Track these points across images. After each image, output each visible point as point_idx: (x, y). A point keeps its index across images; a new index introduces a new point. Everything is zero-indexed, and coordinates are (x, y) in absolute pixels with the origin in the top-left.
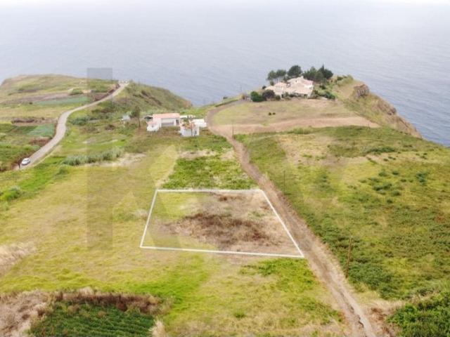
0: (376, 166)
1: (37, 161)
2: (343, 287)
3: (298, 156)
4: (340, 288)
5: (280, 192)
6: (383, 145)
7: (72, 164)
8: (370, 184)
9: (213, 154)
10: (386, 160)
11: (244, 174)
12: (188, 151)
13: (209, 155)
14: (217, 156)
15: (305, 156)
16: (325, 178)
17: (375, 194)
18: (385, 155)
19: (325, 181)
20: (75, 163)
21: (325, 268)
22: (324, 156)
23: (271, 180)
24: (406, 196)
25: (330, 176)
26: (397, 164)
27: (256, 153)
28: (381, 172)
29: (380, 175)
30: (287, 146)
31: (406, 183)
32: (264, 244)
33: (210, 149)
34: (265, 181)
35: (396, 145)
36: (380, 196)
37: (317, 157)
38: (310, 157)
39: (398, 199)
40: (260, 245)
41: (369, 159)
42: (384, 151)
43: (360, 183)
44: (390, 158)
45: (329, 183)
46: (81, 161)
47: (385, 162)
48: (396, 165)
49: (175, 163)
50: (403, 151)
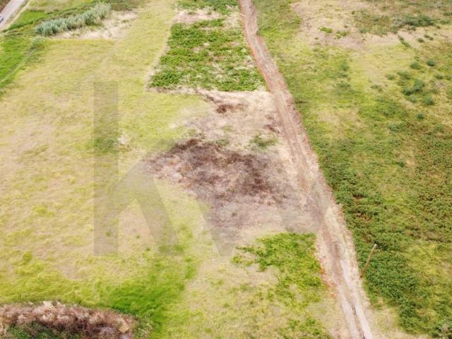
0: (410, 50)
1: (12, 18)
2: (355, 294)
3: (315, 30)
4: (351, 294)
5: (290, 96)
6: (419, 12)
7: (48, 34)
8: (399, 84)
9: (216, 16)
10: (421, 41)
11: (249, 57)
12: (186, 11)
13: (210, 19)
14: (219, 20)
15: (324, 29)
16: (345, 70)
17: (403, 101)
18: (421, 31)
19: (345, 76)
20: (51, 32)
21: (336, 252)
22: (346, 30)
23: (280, 71)
24: (441, 105)
25: (351, 65)
26: (434, 47)
27: (266, 18)
28: (414, 61)
29: (413, 66)
30: (303, 10)
31: (442, 81)
32: (266, 201)
33: (212, 8)
34: (273, 70)
35: (435, 14)
36: (410, 106)
37: (339, 32)
38: (330, 31)
39: (430, 112)
40: (261, 203)
41: (402, 39)
42: (419, 24)
43: (386, 80)
44: (427, 37)
45: (349, 79)
46: (59, 29)
47: (420, 44)
48: (432, 50)
49: (169, 34)
50: (444, 23)
